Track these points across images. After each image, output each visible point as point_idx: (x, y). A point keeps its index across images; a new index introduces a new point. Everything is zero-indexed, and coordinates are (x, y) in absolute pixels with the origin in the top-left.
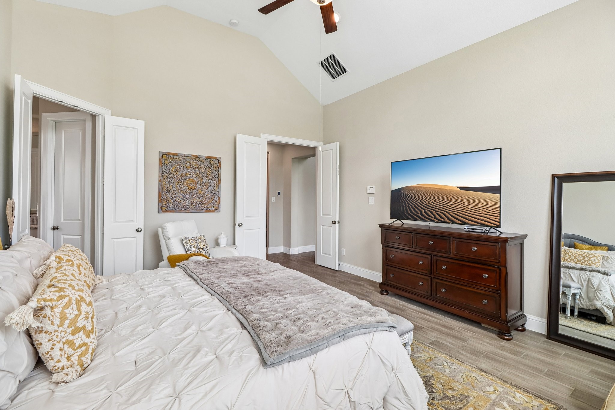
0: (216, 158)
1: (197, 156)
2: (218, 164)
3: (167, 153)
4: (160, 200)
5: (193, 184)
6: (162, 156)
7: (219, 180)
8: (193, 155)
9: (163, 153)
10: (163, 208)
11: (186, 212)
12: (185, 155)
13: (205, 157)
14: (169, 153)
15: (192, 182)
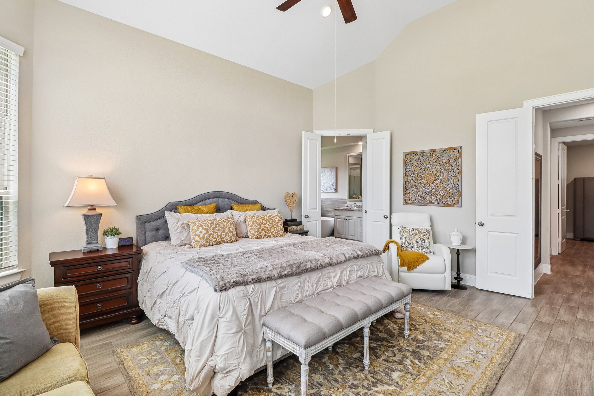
0: (455, 149)
1: (435, 150)
2: (458, 154)
3: (409, 153)
4: (405, 194)
5: (432, 178)
6: (406, 155)
7: (460, 172)
8: (431, 150)
9: (406, 153)
10: (407, 201)
11: (425, 205)
12: (424, 152)
13: (443, 150)
14: (411, 152)
15: (431, 176)
